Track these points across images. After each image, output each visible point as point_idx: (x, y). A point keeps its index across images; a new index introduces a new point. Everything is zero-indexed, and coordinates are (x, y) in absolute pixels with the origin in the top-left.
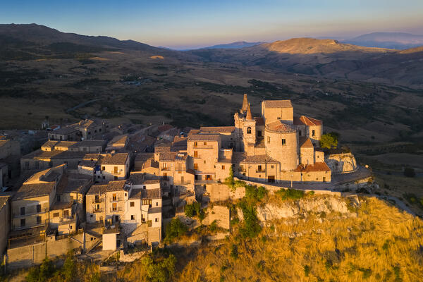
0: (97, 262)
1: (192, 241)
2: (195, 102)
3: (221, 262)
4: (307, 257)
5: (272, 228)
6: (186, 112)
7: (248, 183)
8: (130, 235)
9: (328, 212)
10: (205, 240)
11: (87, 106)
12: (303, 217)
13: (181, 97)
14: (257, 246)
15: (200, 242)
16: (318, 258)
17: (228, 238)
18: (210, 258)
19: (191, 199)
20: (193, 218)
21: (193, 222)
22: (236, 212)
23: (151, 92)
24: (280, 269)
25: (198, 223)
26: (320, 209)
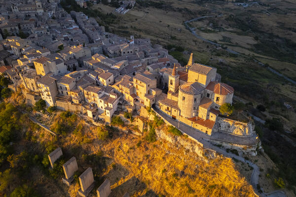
0: (85, 120)
1: (124, 129)
2: (290, 29)
3: (131, 145)
4: (168, 166)
5: (161, 143)
6: (277, 37)
7: (157, 114)
8: (100, 114)
9: (191, 151)
10: (130, 132)
11: (199, 20)
12: (177, 146)
13: (278, 23)
14: (150, 147)
15: (127, 131)
16: (173, 169)
17: (140, 136)
18: (127, 141)
19: (130, 110)
20: (128, 120)
21: (127, 121)
22: (146, 126)
23: (254, 15)
24: (154, 163)
25: (130, 123)
26: (187, 147)
